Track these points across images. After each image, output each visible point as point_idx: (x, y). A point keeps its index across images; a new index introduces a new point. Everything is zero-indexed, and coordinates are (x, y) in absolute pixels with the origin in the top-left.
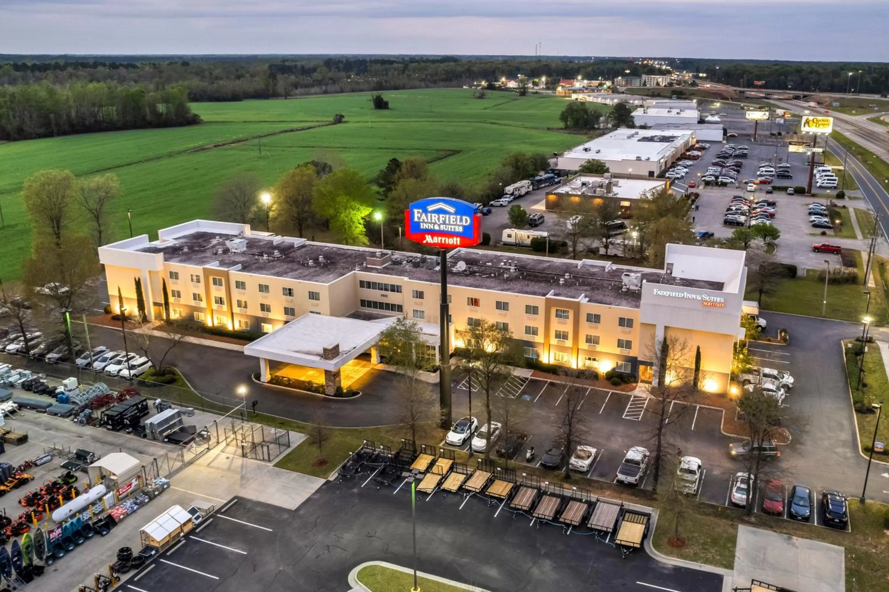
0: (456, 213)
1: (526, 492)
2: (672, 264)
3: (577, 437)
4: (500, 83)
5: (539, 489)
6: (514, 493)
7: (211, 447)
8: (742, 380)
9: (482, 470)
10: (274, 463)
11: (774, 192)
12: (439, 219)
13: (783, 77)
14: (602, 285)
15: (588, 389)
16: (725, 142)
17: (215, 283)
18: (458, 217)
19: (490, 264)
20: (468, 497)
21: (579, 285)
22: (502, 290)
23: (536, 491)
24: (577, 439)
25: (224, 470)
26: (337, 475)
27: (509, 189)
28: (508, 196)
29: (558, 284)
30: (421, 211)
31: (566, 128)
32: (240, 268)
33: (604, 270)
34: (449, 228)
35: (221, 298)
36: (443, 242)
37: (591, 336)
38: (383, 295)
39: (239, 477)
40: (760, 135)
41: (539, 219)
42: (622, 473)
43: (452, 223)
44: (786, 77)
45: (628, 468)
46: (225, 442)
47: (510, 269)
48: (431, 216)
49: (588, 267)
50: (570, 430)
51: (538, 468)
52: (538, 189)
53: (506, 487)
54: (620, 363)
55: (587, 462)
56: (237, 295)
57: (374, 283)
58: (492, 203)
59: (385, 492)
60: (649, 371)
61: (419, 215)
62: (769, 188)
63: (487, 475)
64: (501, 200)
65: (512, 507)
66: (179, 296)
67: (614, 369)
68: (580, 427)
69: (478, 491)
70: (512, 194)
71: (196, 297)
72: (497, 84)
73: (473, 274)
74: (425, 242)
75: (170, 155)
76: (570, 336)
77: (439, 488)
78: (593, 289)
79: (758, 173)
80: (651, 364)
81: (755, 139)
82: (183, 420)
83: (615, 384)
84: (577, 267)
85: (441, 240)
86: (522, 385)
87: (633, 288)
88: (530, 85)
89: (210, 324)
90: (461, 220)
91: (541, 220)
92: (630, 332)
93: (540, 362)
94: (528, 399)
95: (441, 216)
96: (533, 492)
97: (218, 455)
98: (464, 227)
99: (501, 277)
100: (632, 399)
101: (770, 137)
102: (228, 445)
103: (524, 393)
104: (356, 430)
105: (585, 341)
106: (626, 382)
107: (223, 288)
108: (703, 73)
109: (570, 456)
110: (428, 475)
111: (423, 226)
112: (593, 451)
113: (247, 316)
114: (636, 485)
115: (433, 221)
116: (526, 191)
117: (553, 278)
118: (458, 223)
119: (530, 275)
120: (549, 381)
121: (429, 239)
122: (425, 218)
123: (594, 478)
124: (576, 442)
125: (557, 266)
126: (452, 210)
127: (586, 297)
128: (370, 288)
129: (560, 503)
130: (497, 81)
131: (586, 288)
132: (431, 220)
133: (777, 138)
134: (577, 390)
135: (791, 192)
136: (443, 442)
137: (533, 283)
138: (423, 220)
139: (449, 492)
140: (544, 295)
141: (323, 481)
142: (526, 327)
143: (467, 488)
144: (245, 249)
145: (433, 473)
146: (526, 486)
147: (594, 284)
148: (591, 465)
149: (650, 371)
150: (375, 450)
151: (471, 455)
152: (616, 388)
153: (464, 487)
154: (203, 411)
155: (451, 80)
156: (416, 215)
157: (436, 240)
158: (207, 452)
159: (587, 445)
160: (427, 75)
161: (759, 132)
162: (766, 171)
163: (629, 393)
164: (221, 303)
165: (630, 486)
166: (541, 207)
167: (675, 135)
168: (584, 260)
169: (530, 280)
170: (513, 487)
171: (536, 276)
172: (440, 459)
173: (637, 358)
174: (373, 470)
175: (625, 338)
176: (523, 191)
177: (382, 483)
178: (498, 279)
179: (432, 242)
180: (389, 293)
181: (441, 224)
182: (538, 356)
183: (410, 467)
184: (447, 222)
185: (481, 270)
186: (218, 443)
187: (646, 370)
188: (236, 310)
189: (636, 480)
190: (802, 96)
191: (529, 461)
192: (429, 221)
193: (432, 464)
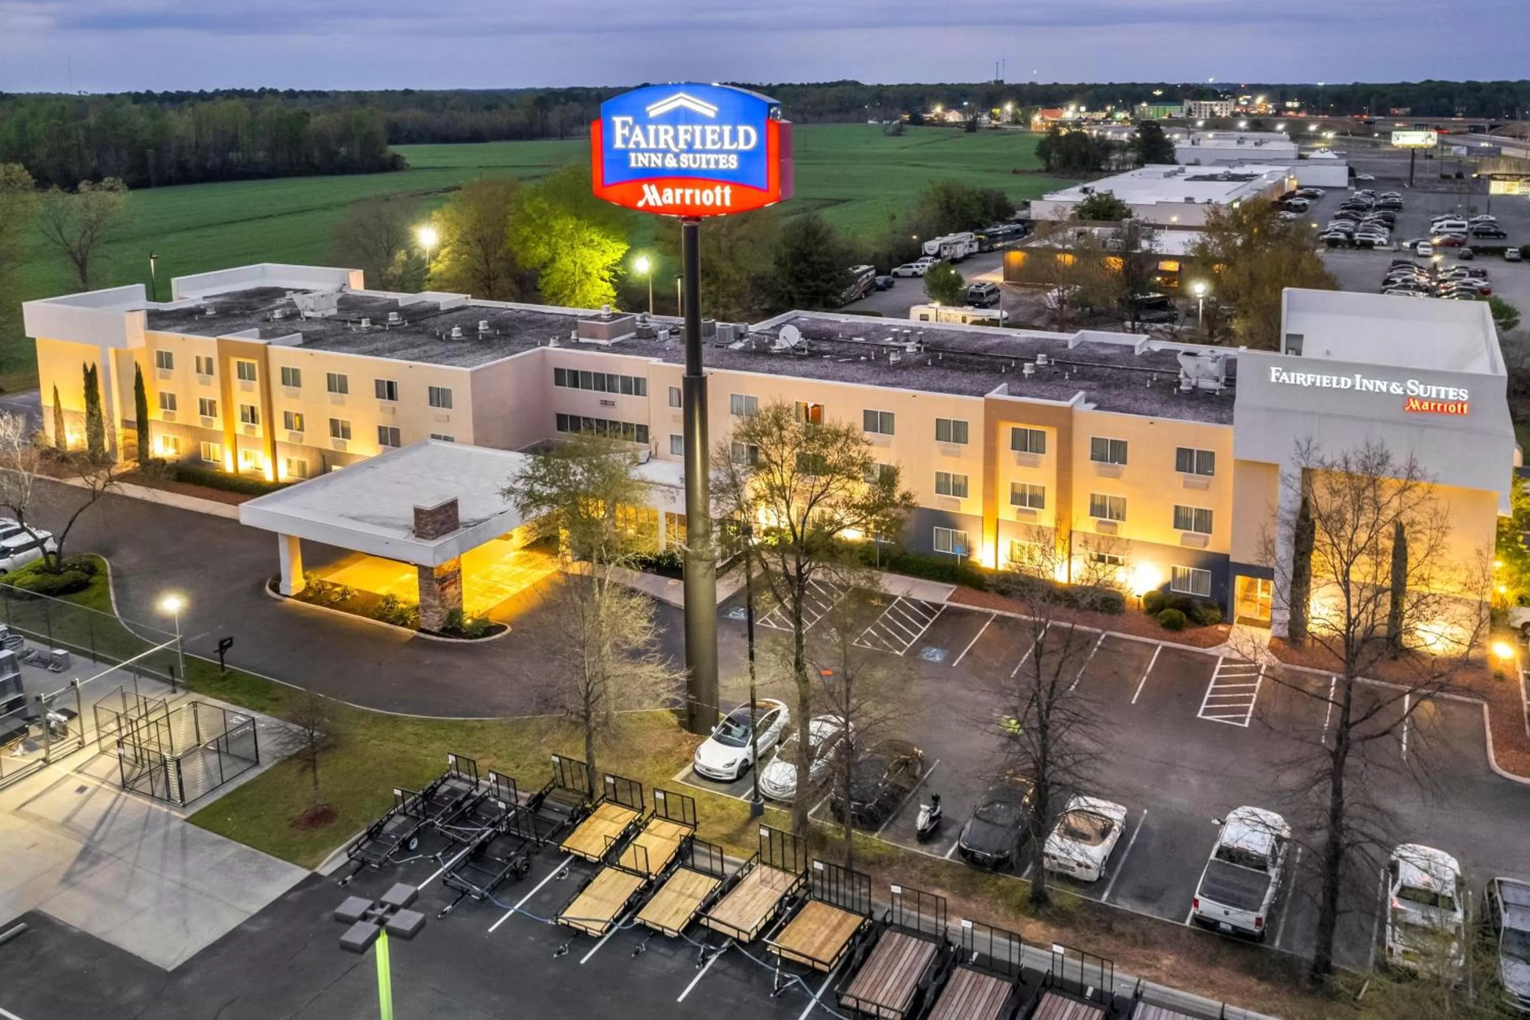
0: (719, 120)
1: (898, 950)
2: (1301, 337)
3: (1066, 770)
4: (932, 115)
5: (943, 942)
6: (858, 955)
7: (52, 757)
8: (1518, 624)
9: (772, 865)
10: (191, 811)
11: (1476, 257)
12: (676, 139)
13: (1445, 100)
14: (1129, 380)
15: (1099, 635)
16: (1353, 188)
17: (241, 376)
18: (727, 129)
19: (862, 339)
20: (713, 958)
21: (1071, 378)
22: (880, 384)
23: (932, 946)
24: (1068, 779)
25: (51, 825)
26: (345, 858)
27: (931, 246)
28: (929, 258)
29: (1020, 376)
30: (630, 119)
31: (1049, 170)
32: (301, 341)
33: (1133, 351)
34: (702, 162)
35: (252, 409)
36: (688, 201)
37: (1104, 498)
38: (605, 403)
39: (80, 846)
40: (1421, 179)
41: (988, 293)
42: (1212, 893)
43: (709, 146)
44: (1451, 100)
45: (1230, 878)
46: (96, 746)
47: (905, 348)
48: (657, 132)
49: (1091, 347)
50: (1045, 750)
51: (949, 864)
52: (989, 251)
53: (835, 930)
54: (1183, 569)
55: (1098, 852)
56: (283, 401)
57: (586, 374)
58: (895, 270)
59: (466, 922)
60: (1261, 595)
61: (626, 131)
62: (1466, 249)
63: (782, 883)
64: (913, 264)
65: (846, 1007)
66: (173, 406)
67: (1166, 587)
68: (1074, 738)
69: (744, 938)
70: (937, 255)
71: (207, 408)
72: (927, 116)
73: (815, 355)
74: (641, 204)
75: (326, 208)
76: (1050, 498)
77: (630, 920)
78: (1106, 387)
79: (1433, 230)
80: (1267, 574)
81: (1411, 184)
82: (25, 682)
83: (1173, 626)
84: (1066, 346)
85: (683, 197)
86: (924, 622)
87: (1208, 384)
88: (985, 118)
89: (229, 469)
90: (734, 137)
91: (993, 297)
92: (1207, 487)
93: (974, 566)
94: (938, 658)
95: (681, 128)
96: (921, 952)
97: (66, 778)
98: (743, 156)
99: (883, 363)
100: (1218, 666)
101: (1439, 182)
102: (103, 752)
103: (926, 641)
104: (461, 725)
105: (1089, 512)
106: (1200, 622)
107: (256, 384)
108: (1293, 101)
109: (1043, 833)
110: (607, 873)
111: (638, 161)
112: (1116, 813)
113: (304, 448)
114: (1261, 937)
115: (662, 146)
116: (967, 251)
117: (1008, 365)
118: (727, 146)
119: (952, 360)
120: (996, 612)
121: (651, 196)
122: (641, 139)
123: (1125, 905)
124: (1063, 786)
125: (1019, 344)
126: (708, 110)
127: (1088, 401)
128: (576, 386)
129: (1007, 1002)
130: (927, 111)
131: (1088, 384)
132: (657, 142)
133: (1456, 183)
134: (1068, 637)
135: (1514, 256)
136: (688, 769)
137: (958, 374)
138: (637, 143)
139: (654, 935)
140: (981, 394)
141: (301, 874)
142: (938, 474)
143: (712, 924)
144: (334, 312)
145: (625, 869)
146: (903, 929)
147: (1110, 376)
148: (1111, 861)
149: (1264, 593)
150: (477, 785)
151: (757, 811)
152: (1176, 635)
153: (704, 921)
154: (95, 658)
155: (847, 111)
156: (619, 132)
157: (671, 196)
158: (41, 768)
159: (1098, 795)
160: (806, 105)
161: (1418, 175)
162: (1448, 226)
163: (1212, 651)
164: (253, 422)
165: (1239, 937)
166: (996, 278)
167: (1255, 172)
168: (1081, 332)
169: (950, 367)
170: (857, 932)
171: (967, 362)
172: (654, 823)
173: (1227, 556)
174: (456, 845)
175: (1194, 501)
176: (960, 251)
177: (464, 893)
178: (875, 366)
179: (660, 204)
180: (620, 398)
181: (683, 151)
182: (969, 550)
183: (560, 844)
184: (698, 145)
185: (837, 349)
186: (81, 745)
187: (1251, 587)
188: (282, 435)
189: (1258, 921)
190: (1487, 126)
191: (925, 837)
192: (652, 145)
193: (625, 840)
